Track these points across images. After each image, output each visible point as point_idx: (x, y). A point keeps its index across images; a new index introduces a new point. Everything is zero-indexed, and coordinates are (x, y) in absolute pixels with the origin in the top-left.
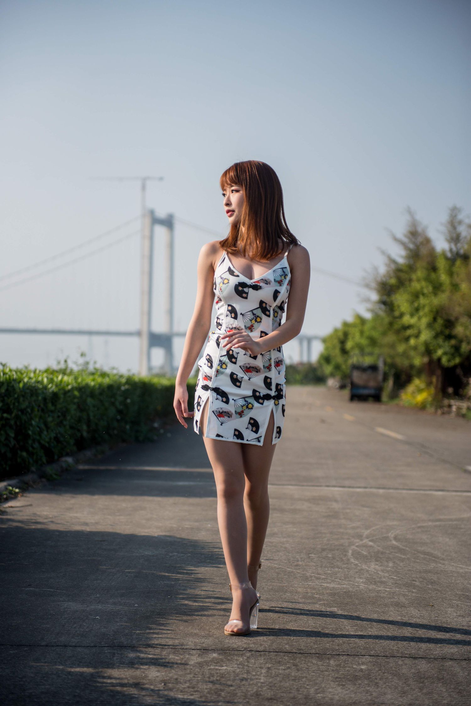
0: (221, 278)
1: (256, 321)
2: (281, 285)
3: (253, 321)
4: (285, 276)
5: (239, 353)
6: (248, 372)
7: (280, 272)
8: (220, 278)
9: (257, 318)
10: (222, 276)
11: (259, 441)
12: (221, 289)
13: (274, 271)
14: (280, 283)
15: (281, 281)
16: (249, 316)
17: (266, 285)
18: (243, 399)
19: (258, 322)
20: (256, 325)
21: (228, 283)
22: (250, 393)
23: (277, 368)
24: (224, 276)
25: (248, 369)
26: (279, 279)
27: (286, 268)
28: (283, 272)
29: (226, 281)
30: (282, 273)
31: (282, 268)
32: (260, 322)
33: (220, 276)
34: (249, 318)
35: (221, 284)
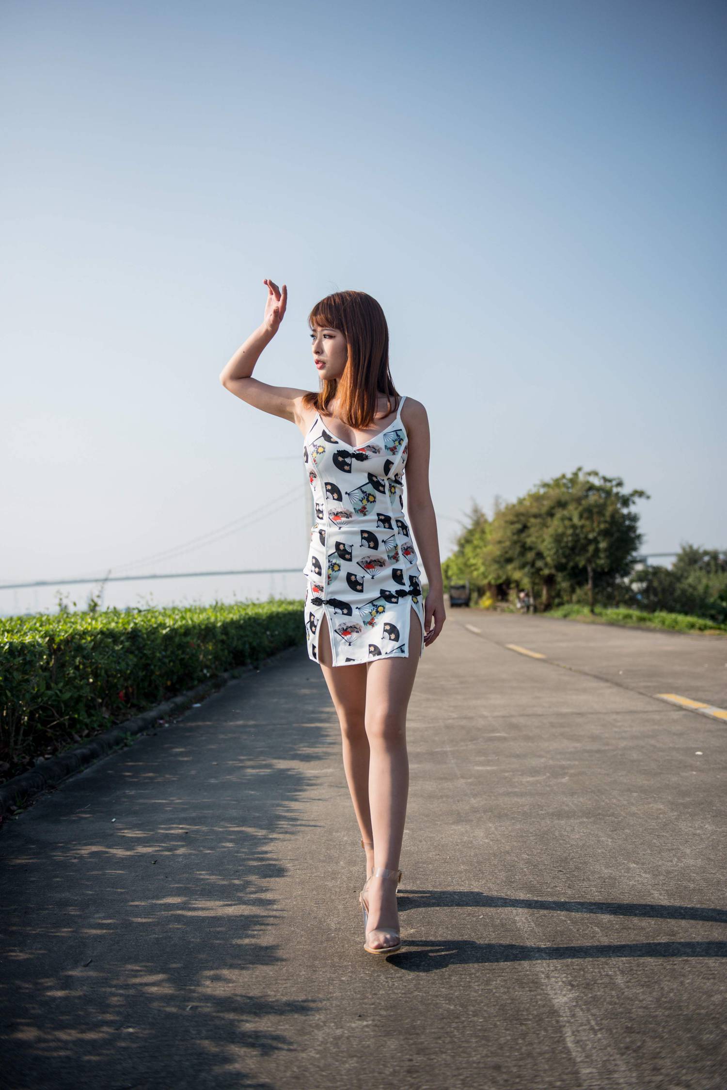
0: (314, 446)
1: (368, 501)
2: (394, 454)
3: (365, 502)
4: (400, 440)
5: (353, 545)
6: (369, 568)
7: (393, 436)
8: (312, 446)
9: (368, 497)
10: (315, 443)
11: (403, 651)
12: (315, 461)
13: (385, 435)
14: (393, 450)
15: (395, 448)
16: (358, 495)
17: (374, 454)
18: (370, 604)
19: (371, 502)
20: (369, 506)
21: (324, 451)
22: (377, 594)
23: (407, 557)
24: (318, 443)
25: (369, 565)
26: (391, 445)
27: (401, 430)
28: (398, 435)
29: (321, 450)
30: (396, 437)
31: (396, 431)
32: (374, 501)
33: (313, 443)
34: (358, 497)
35: (315, 454)
